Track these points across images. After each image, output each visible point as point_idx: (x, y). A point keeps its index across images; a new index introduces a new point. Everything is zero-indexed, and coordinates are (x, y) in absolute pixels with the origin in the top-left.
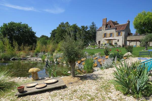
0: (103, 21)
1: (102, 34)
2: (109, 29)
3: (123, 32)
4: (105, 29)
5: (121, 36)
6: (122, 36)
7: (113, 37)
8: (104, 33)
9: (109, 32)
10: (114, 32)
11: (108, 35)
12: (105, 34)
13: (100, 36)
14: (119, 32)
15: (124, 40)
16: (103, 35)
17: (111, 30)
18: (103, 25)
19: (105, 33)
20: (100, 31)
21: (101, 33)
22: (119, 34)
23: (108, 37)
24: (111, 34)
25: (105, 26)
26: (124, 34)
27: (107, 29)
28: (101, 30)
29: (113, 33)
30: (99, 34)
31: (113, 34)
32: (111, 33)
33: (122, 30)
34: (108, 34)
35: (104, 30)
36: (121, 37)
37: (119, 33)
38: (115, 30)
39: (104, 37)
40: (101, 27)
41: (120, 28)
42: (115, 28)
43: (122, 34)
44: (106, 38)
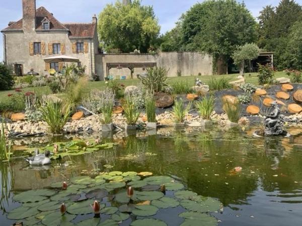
0: (24, 4)
1: (26, 44)
2: (48, 32)
3: (89, 44)
4: (34, 29)
5: (87, 52)
6: (89, 53)
7: (63, 54)
8: (33, 41)
9: (48, 38)
10: (64, 40)
11: (47, 49)
12: (35, 43)
13: (19, 48)
14: (80, 41)
15: (93, 64)
16: (29, 46)
17: (56, 34)
18: (26, 16)
19: (37, 41)
20: (19, 35)
21: (20, 40)
22: (79, 48)
23: (47, 53)
25: (34, 22)
26: (93, 48)
27: (40, 29)
28: (22, 31)
29: (61, 43)
30: (12, 43)
31: (62, 47)
32: (57, 42)
33: (86, 39)
34: (47, 43)
35: (30, 31)
36: (86, 55)
37: (79, 45)
38: (67, 34)
39: (32, 52)
40: (20, 22)
41: (77, 31)
42: (68, 30)
43: (87, 48)
44: (39, 55)
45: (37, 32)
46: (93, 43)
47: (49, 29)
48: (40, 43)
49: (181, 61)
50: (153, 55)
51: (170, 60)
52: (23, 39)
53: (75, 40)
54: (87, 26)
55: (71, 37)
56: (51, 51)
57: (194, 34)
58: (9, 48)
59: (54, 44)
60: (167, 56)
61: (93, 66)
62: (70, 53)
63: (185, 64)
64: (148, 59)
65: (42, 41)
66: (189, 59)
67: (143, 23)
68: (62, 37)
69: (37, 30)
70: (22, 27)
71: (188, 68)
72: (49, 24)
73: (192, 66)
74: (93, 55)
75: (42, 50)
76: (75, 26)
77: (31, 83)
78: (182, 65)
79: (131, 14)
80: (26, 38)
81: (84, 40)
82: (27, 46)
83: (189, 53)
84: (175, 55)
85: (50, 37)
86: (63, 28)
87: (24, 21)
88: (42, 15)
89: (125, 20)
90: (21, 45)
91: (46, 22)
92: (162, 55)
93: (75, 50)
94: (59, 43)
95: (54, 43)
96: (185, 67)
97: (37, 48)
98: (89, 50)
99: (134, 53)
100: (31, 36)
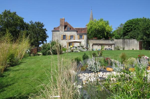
0: (60, 21)
2: (69, 31)
4: (64, 30)
5: (83, 39)
7: (74, 39)
9: (69, 34)
10: (75, 34)
11: (68, 38)
12: (63, 35)
13: (57, 37)
14: (81, 35)
15: (86, 44)
16: (61, 37)
17: (72, 32)
18: (61, 25)
19: (64, 35)
20: (58, 32)
21: (58, 34)
22: (81, 37)
23: (68, 39)
24: (71, 37)
25: (64, 27)
26: (86, 37)
27: (66, 30)
28: (59, 31)
30: (55, 35)
31: (74, 37)
32: (72, 35)
33: (84, 34)
34: (68, 36)
35: (62, 31)
36: (83, 40)
38: (76, 32)
39: (62, 39)
40: (59, 27)
41: (80, 30)
42: (77, 30)
43: (84, 37)
44: (65, 40)
45: (65, 31)
46: (86, 36)
49: (124, 43)
50: (111, 40)
51: (119, 43)
52: (59, 34)
53: (79, 34)
54: (84, 29)
55: (77, 33)
56: (70, 38)
57: (129, 32)
58: (54, 37)
60: (118, 41)
61: (86, 45)
62: (77, 40)
63: (126, 44)
64: (109, 42)
65: (66, 35)
66: (128, 42)
67: (106, 27)
68: (74, 33)
69: (65, 30)
70: (59, 29)
71: (127, 46)
72: (69, 28)
73: (129, 46)
74: (86, 40)
75: (66, 38)
76: (79, 29)
77: (65, 51)
78: (125, 45)
79: (101, 24)
80: (60, 33)
83: (128, 40)
84: (121, 40)
86: (74, 30)
87: (60, 27)
88: (66, 25)
89: (98, 26)
91: (68, 27)
92: (115, 40)
93: (79, 38)
96: (126, 46)
97: (64, 37)
98: (85, 38)
99: (103, 39)
100: (62, 33)
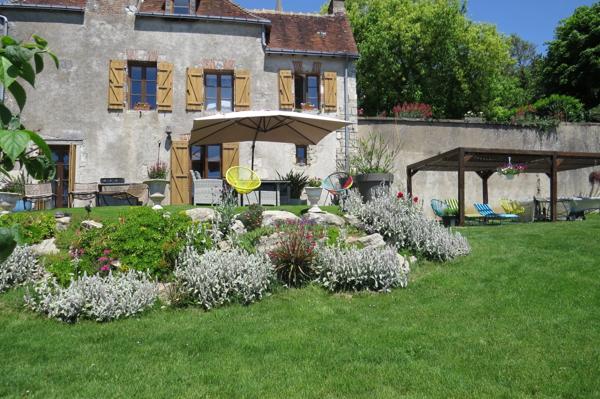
1: (97, 65)
2: (189, 24)
4: (131, 10)
5: (331, 109)
6: (340, 112)
8: (123, 57)
9: (188, 48)
10: (248, 61)
12: (132, 64)
14: (307, 67)
16: (110, 78)
17: (219, 36)
19: (141, 56)
20: (66, 28)
21: (75, 47)
23: (180, 106)
24: (213, 85)
27: (155, 10)
28: (77, 16)
29: (238, 70)
31: (239, 86)
32: (220, 66)
33: (334, 57)
34: (180, 69)
35: (113, 16)
38: (261, 40)
39: (122, 95)
43: (332, 92)
44: (147, 113)
45: (142, 21)
46: (352, 81)
47: (192, 14)
48: (154, 64)
52: (86, 45)
53: (289, 62)
55: (275, 49)
56: (196, 97)
59: (207, 72)
65: (162, 60)
68: (241, 51)
69: (147, 12)
74: (354, 119)
75: (160, 94)
81: (324, 64)
82: (98, 75)
85: (194, 45)
86: (243, 15)
90: (74, 68)
93: (290, 97)
94: (228, 67)
95: (210, 67)
98: (340, 103)
99: (480, 120)
100: (118, 37)
